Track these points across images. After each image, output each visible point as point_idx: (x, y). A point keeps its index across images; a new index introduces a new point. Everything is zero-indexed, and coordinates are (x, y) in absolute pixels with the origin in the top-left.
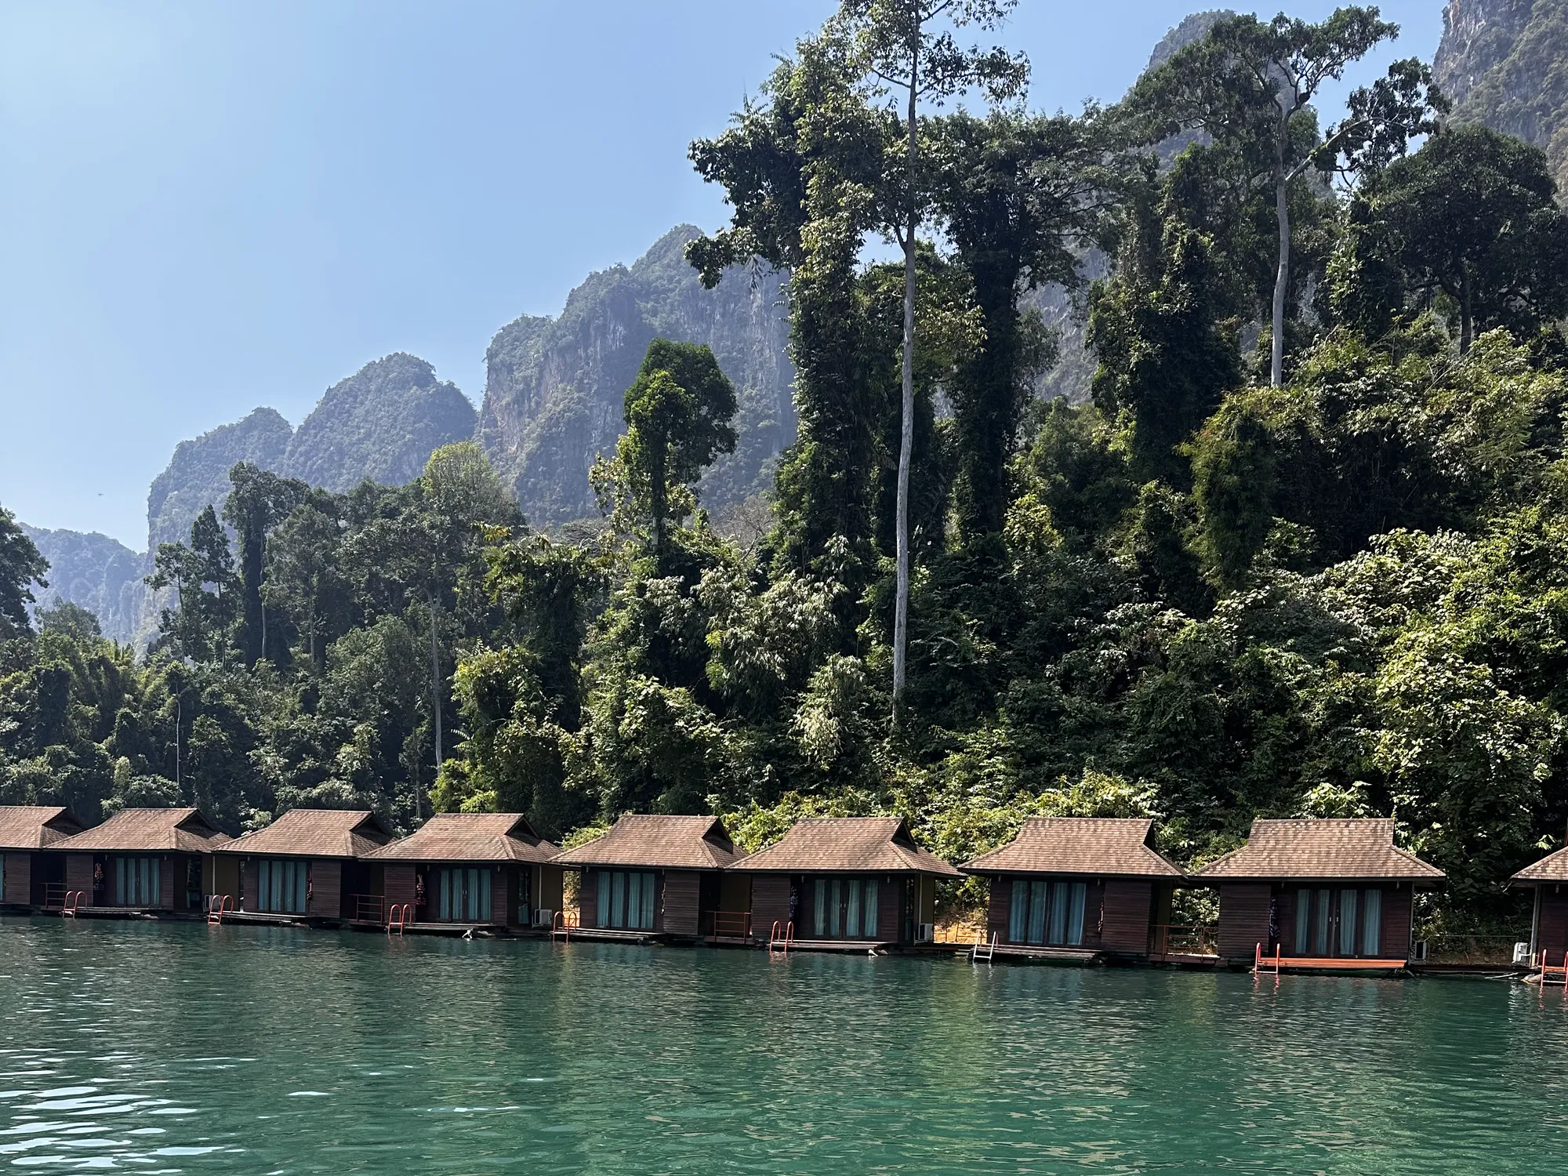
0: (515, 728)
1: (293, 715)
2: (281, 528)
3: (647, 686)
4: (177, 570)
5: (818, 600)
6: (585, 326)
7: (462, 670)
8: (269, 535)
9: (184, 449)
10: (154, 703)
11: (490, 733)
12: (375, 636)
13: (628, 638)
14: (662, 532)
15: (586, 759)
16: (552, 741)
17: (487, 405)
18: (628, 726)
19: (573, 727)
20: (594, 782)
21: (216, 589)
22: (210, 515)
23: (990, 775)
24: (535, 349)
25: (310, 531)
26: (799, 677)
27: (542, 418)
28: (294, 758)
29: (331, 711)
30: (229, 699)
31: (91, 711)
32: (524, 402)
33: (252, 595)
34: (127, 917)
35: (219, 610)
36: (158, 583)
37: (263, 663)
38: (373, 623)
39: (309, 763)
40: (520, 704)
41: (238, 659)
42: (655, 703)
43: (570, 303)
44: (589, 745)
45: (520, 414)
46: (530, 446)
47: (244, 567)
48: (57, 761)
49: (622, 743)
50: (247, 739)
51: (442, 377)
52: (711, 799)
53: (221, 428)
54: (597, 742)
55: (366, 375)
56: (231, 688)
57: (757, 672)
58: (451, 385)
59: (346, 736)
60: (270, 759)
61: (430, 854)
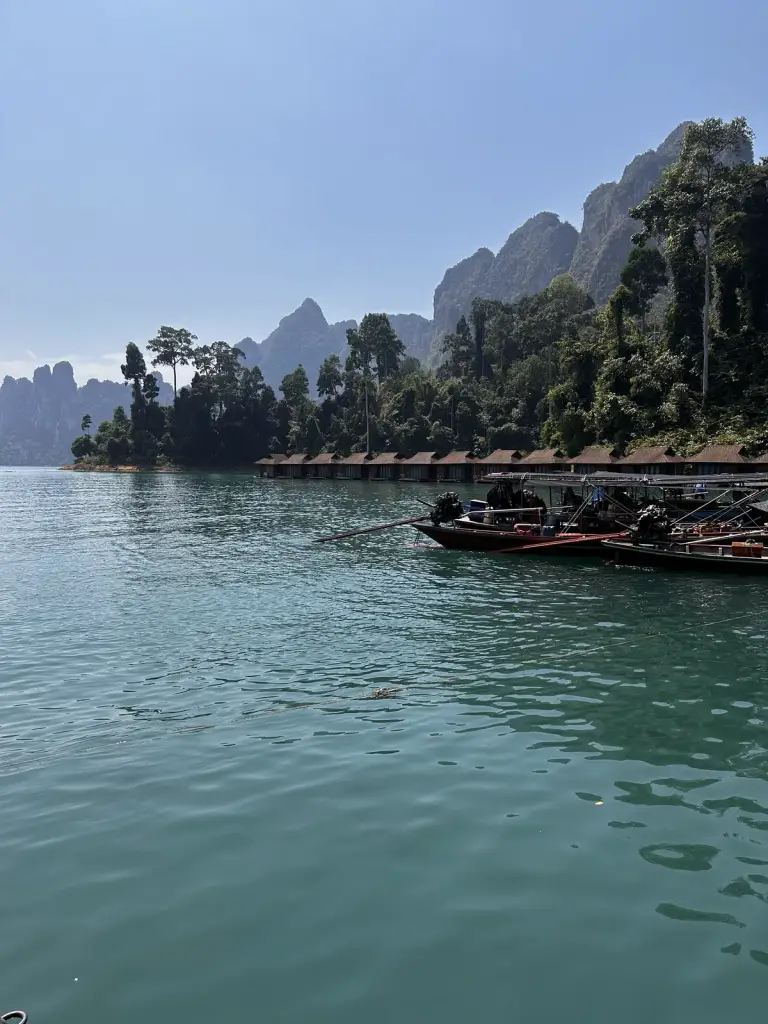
0: (567, 412)
1: (494, 398)
2: (491, 322)
3: (611, 396)
4: (452, 345)
5: (675, 362)
6: (631, 184)
7: (550, 392)
8: (486, 326)
9: (449, 272)
10: (443, 398)
11: (560, 414)
12: (526, 364)
13: (607, 378)
14: (621, 340)
15: (592, 421)
16: (580, 416)
17: (583, 230)
18: (604, 411)
19: (587, 410)
20: (594, 429)
21: (464, 348)
22: (463, 320)
23: (734, 423)
24: (607, 198)
25: (502, 323)
26: (667, 389)
27: (610, 233)
28: (494, 415)
29: (509, 395)
30: (470, 394)
31: (423, 403)
32: (601, 227)
33: (480, 350)
34: (452, 482)
35: (466, 356)
36: (444, 350)
37: (483, 378)
38: (526, 358)
39: (500, 417)
40: (569, 403)
41: (473, 375)
42: (614, 403)
43: (625, 172)
44: (593, 416)
45: (600, 232)
46: (604, 247)
47: (476, 339)
48: (412, 424)
49: (603, 416)
50: (476, 409)
51: (562, 220)
52: (633, 434)
53: (465, 260)
54: (596, 415)
55: (526, 225)
56: (471, 390)
57: (651, 389)
58: (567, 223)
59: (514, 404)
60: (485, 417)
61: (531, 462)
